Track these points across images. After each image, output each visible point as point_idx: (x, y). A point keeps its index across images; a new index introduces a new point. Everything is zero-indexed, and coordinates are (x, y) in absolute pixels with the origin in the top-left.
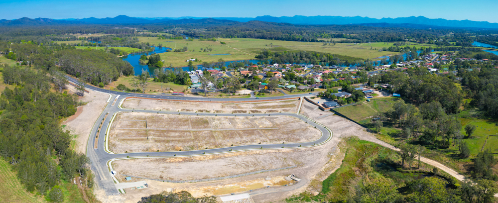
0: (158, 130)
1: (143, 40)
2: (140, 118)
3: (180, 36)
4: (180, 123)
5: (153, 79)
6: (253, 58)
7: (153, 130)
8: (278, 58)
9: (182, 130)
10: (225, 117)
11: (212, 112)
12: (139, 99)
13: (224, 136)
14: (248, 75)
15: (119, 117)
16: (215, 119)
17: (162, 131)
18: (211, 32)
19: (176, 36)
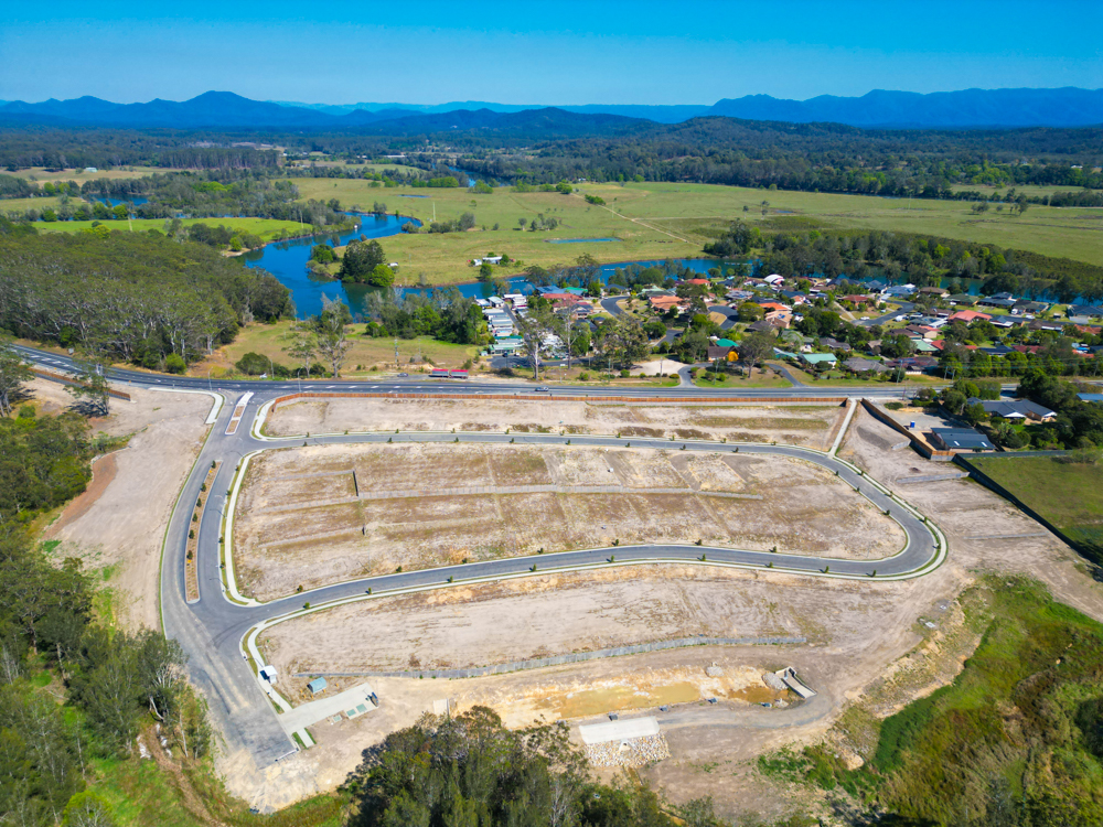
0: (394, 500)
1: (313, 191)
2: (332, 465)
3: (447, 174)
4: (459, 469)
5: (362, 328)
6: (696, 251)
7: (380, 502)
8: (783, 256)
9: (467, 491)
10: (596, 447)
11: (556, 431)
12: (323, 400)
13: (591, 510)
14: (673, 311)
15: (261, 472)
16: (564, 455)
17: (407, 499)
18: (555, 161)
19: (435, 176)
